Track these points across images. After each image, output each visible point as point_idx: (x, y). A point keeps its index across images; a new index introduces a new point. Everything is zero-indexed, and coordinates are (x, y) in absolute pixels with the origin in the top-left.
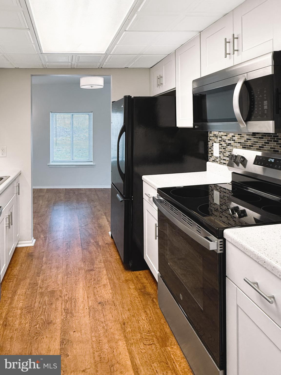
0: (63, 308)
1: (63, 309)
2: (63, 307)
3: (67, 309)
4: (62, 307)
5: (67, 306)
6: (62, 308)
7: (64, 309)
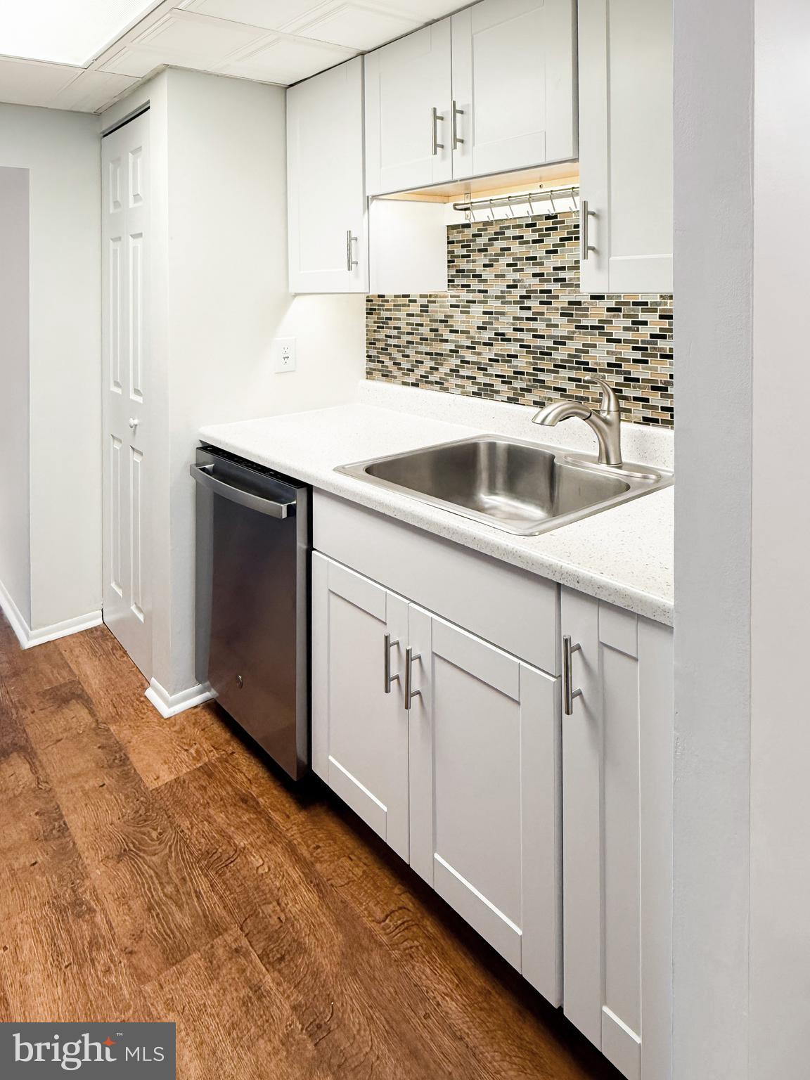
0: (98, 915)
1: (98, 909)
2: (99, 918)
3: (79, 916)
4: (106, 916)
5: (84, 927)
6: (103, 909)
7: (95, 911)
